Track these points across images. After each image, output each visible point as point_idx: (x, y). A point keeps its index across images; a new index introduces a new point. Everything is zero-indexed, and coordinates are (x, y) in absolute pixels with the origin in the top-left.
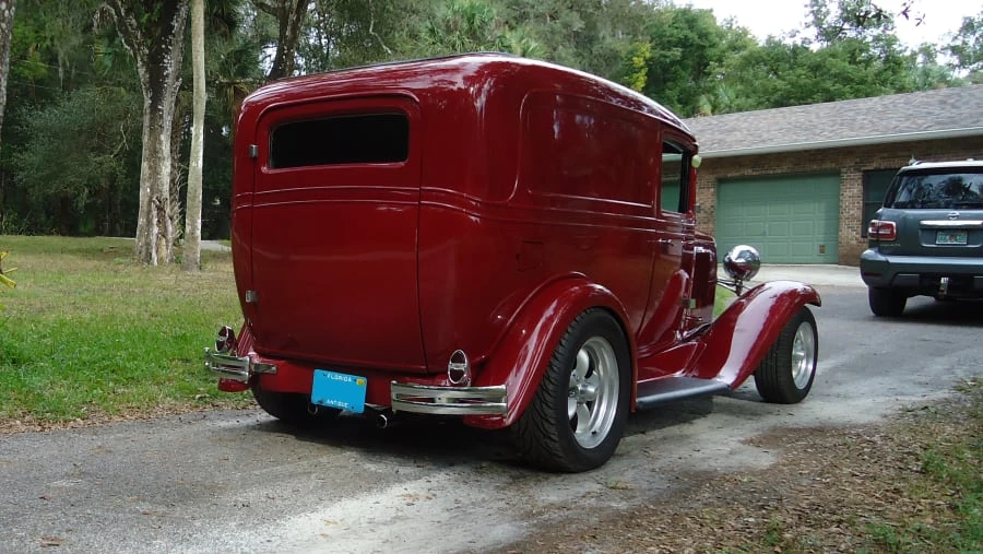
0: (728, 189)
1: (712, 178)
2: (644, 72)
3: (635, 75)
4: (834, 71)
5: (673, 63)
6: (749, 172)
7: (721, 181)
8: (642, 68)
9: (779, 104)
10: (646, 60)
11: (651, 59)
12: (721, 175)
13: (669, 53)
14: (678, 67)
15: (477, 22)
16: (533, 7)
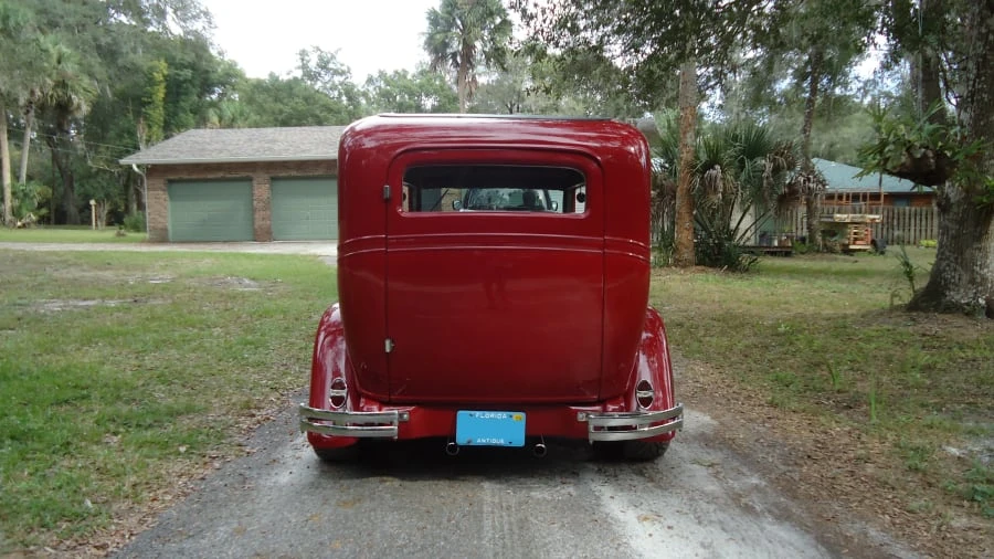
0: (281, 185)
1: (267, 176)
2: (163, 85)
3: (156, 87)
4: (321, 103)
5: (185, 81)
6: (294, 173)
7: (274, 179)
8: (161, 82)
9: (285, 123)
10: (164, 76)
11: (168, 76)
12: (272, 175)
13: (182, 73)
14: (189, 85)
15: (12, 23)
16: (62, 17)
